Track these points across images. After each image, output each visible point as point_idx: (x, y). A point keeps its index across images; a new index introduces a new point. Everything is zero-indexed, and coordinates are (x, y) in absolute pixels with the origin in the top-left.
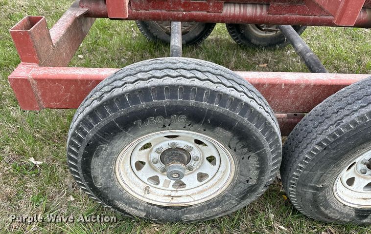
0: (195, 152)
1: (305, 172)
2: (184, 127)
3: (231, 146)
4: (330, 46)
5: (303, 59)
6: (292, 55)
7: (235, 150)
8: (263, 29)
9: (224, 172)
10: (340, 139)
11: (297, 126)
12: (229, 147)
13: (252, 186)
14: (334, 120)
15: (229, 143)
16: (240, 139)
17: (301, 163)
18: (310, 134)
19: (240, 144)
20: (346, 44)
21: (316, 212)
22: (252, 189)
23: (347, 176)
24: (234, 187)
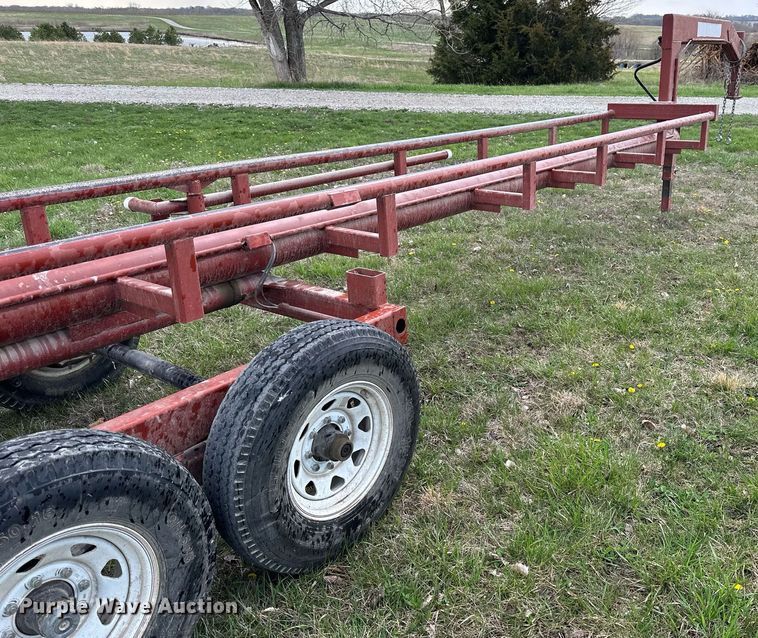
0: (77, 575)
1: (248, 503)
2: (55, 526)
3: (135, 518)
4: (197, 344)
5: (164, 379)
6: (141, 383)
7: (142, 522)
8: (62, 363)
9: (141, 577)
10: (257, 440)
11: (206, 457)
12: (132, 521)
13: (193, 564)
14: (240, 423)
15: (130, 516)
16: (142, 501)
17: (235, 496)
18: (225, 455)
19: (144, 507)
20: (220, 331)
21: (297, 553)
22: (196, 571)
23: (301, 483)
24: (168, 586)
